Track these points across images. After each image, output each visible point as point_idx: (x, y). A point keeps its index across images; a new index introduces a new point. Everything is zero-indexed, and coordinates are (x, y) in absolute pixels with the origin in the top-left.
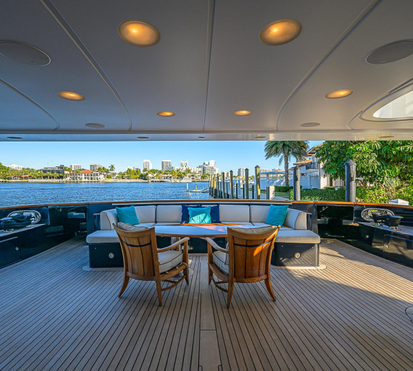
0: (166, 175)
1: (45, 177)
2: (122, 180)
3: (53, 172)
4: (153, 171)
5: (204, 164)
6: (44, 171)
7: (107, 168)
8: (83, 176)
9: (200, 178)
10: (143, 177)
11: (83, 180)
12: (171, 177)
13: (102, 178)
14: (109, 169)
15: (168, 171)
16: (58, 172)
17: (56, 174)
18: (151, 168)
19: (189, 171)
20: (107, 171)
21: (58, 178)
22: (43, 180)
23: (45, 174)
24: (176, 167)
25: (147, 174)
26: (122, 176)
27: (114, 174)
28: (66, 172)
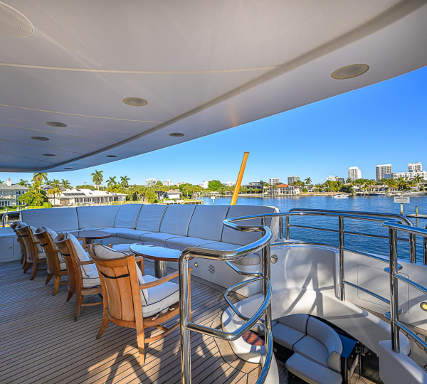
0: (379, 187)
1: (248, 192)
2: (319, 194)
3: (254, 187)
4: (360, 182)
6: (248, 187)
7: (302, 180)
8: (279, 191)
10: (346, 190)
11: (279, 194)
12: (386, 189)
13: (297, 191)
14: (305, 182)
15: (387, 180)
16: (259, 187)
17: (258, 190)
18: (359, 177)
19: (418, 179)
20: (303, 184)
21: (259, 193)
22: (247, 195)
23: (248, 190)
25: (351, 186)
26: (320, 188)
27: (311, 187)
28: (265, 187)
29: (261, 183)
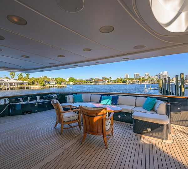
0: (136, 81)
1: (86, 83)
2: (114, 83)
4: (129, 79)
5: (160, 73)
6: (86, 80)
7: (108, 78)
8: (99, 82)
9: (156, 81)
10: (124, 82)
11: (99, 83)
12: (138, 82)
13: (106, 82)
15: (138, 78)
17: (90, 82)
18: (129, 77)
19: (149, 78)
20: (108, 80)
22: (86, 84)
24: (142, 76)
25: (126, 80)
26: (115, 81)
27: (111, 81)
28: (93, 81)
29: (92, 79)
